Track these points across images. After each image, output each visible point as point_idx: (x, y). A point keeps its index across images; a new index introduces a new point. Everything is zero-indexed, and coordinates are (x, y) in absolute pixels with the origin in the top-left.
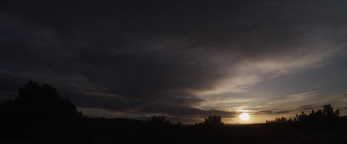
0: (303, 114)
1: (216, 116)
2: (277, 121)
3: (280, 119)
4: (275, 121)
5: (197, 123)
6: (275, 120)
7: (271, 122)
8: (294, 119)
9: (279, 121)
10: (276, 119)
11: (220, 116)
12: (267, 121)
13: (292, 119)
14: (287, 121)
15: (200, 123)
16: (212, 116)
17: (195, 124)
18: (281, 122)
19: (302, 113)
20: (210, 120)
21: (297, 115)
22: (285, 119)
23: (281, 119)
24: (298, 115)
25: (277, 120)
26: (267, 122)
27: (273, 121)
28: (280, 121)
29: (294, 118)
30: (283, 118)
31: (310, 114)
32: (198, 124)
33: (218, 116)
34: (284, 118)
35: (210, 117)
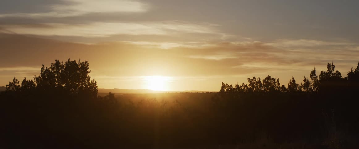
0: (330, 72)
1: (75, 61)
2: (253, 87)
3: (260, 81)
4: (246, 86)
5: (15, 81)
6: (247, 83)
7: (234, 87)
8: (303, 83)
9: (257, 88)
10: (249, 80)
11: (86, 62)
12: (224, 86)
13: (296, 83)
14: (279, 88)
15: (24, 81)
16: (63, 61)
17: (11, 84)
18: (263, 89)
19: (329, 66)
20: (57, 72)
21: (313, 73)
22: (275, 83)
23: (264, 81)
24: (318, 74)
25: (251, 84)
26: (222, 87)
27: (240, 85)
28: (261, 86)
29: (305, 80)
30: (269, 78)
31: (350, 74)
32: (20, 84)
33: (81, 62)
34: (274, 79)
35: (57, 64)
